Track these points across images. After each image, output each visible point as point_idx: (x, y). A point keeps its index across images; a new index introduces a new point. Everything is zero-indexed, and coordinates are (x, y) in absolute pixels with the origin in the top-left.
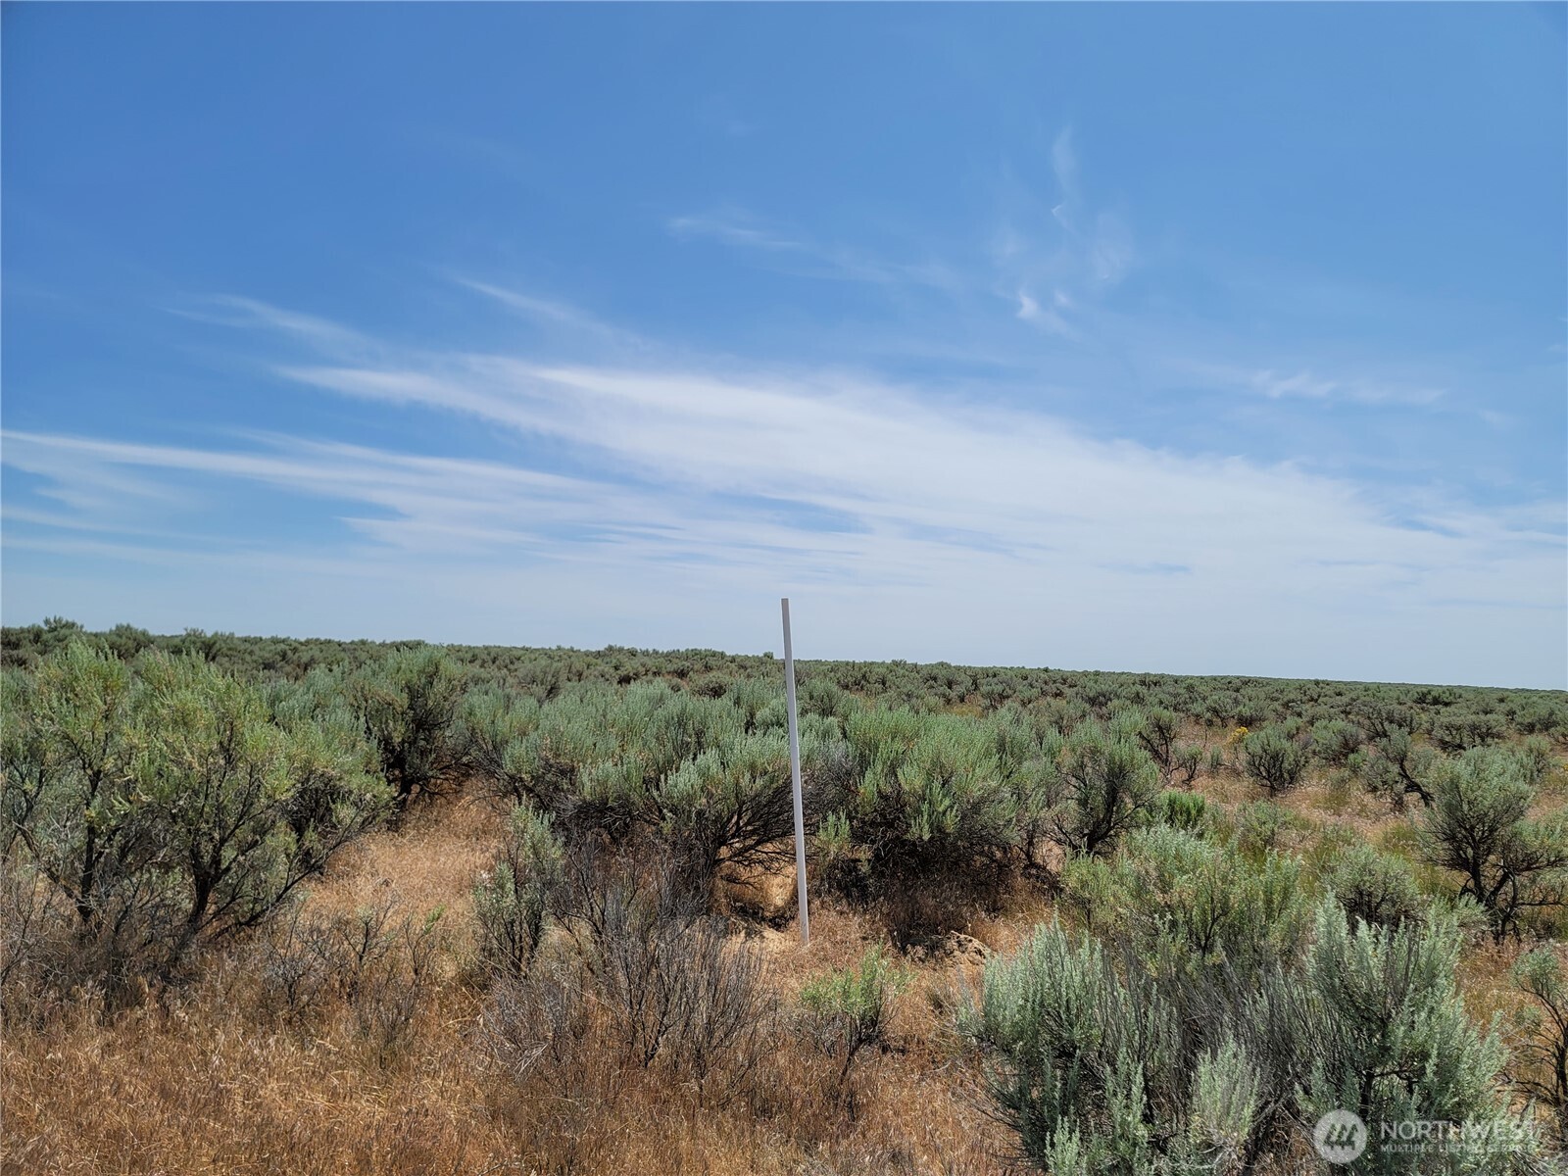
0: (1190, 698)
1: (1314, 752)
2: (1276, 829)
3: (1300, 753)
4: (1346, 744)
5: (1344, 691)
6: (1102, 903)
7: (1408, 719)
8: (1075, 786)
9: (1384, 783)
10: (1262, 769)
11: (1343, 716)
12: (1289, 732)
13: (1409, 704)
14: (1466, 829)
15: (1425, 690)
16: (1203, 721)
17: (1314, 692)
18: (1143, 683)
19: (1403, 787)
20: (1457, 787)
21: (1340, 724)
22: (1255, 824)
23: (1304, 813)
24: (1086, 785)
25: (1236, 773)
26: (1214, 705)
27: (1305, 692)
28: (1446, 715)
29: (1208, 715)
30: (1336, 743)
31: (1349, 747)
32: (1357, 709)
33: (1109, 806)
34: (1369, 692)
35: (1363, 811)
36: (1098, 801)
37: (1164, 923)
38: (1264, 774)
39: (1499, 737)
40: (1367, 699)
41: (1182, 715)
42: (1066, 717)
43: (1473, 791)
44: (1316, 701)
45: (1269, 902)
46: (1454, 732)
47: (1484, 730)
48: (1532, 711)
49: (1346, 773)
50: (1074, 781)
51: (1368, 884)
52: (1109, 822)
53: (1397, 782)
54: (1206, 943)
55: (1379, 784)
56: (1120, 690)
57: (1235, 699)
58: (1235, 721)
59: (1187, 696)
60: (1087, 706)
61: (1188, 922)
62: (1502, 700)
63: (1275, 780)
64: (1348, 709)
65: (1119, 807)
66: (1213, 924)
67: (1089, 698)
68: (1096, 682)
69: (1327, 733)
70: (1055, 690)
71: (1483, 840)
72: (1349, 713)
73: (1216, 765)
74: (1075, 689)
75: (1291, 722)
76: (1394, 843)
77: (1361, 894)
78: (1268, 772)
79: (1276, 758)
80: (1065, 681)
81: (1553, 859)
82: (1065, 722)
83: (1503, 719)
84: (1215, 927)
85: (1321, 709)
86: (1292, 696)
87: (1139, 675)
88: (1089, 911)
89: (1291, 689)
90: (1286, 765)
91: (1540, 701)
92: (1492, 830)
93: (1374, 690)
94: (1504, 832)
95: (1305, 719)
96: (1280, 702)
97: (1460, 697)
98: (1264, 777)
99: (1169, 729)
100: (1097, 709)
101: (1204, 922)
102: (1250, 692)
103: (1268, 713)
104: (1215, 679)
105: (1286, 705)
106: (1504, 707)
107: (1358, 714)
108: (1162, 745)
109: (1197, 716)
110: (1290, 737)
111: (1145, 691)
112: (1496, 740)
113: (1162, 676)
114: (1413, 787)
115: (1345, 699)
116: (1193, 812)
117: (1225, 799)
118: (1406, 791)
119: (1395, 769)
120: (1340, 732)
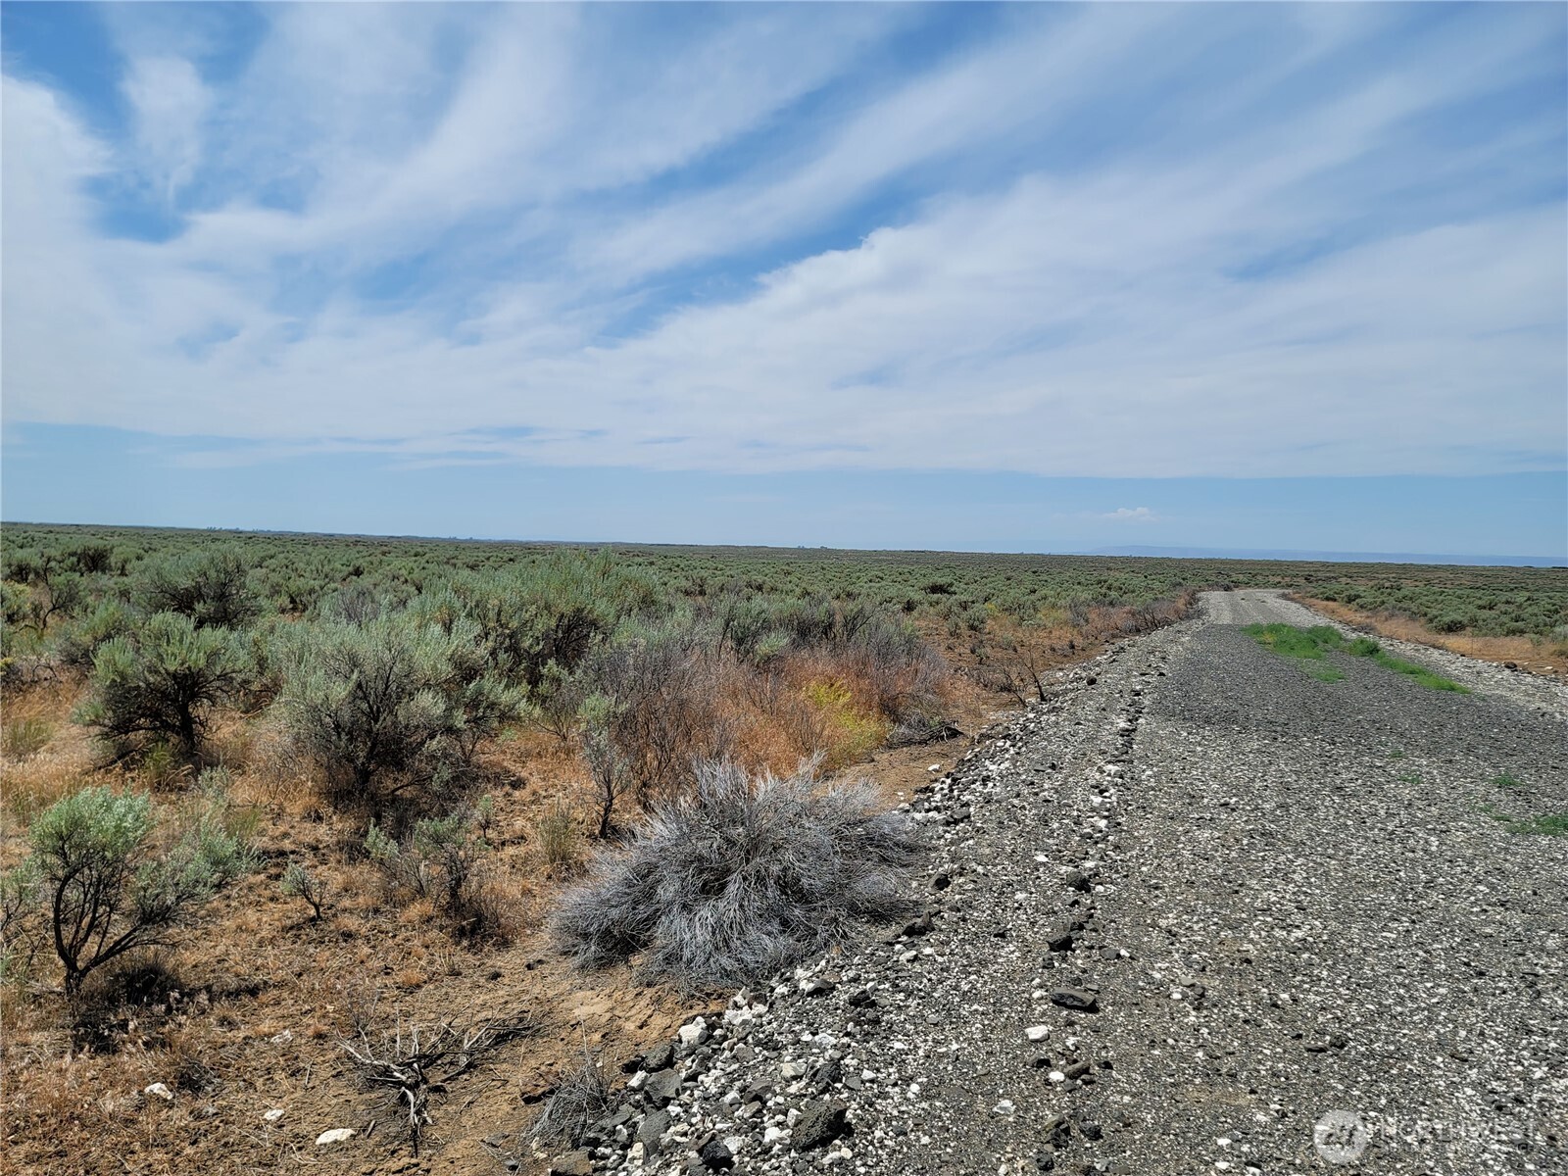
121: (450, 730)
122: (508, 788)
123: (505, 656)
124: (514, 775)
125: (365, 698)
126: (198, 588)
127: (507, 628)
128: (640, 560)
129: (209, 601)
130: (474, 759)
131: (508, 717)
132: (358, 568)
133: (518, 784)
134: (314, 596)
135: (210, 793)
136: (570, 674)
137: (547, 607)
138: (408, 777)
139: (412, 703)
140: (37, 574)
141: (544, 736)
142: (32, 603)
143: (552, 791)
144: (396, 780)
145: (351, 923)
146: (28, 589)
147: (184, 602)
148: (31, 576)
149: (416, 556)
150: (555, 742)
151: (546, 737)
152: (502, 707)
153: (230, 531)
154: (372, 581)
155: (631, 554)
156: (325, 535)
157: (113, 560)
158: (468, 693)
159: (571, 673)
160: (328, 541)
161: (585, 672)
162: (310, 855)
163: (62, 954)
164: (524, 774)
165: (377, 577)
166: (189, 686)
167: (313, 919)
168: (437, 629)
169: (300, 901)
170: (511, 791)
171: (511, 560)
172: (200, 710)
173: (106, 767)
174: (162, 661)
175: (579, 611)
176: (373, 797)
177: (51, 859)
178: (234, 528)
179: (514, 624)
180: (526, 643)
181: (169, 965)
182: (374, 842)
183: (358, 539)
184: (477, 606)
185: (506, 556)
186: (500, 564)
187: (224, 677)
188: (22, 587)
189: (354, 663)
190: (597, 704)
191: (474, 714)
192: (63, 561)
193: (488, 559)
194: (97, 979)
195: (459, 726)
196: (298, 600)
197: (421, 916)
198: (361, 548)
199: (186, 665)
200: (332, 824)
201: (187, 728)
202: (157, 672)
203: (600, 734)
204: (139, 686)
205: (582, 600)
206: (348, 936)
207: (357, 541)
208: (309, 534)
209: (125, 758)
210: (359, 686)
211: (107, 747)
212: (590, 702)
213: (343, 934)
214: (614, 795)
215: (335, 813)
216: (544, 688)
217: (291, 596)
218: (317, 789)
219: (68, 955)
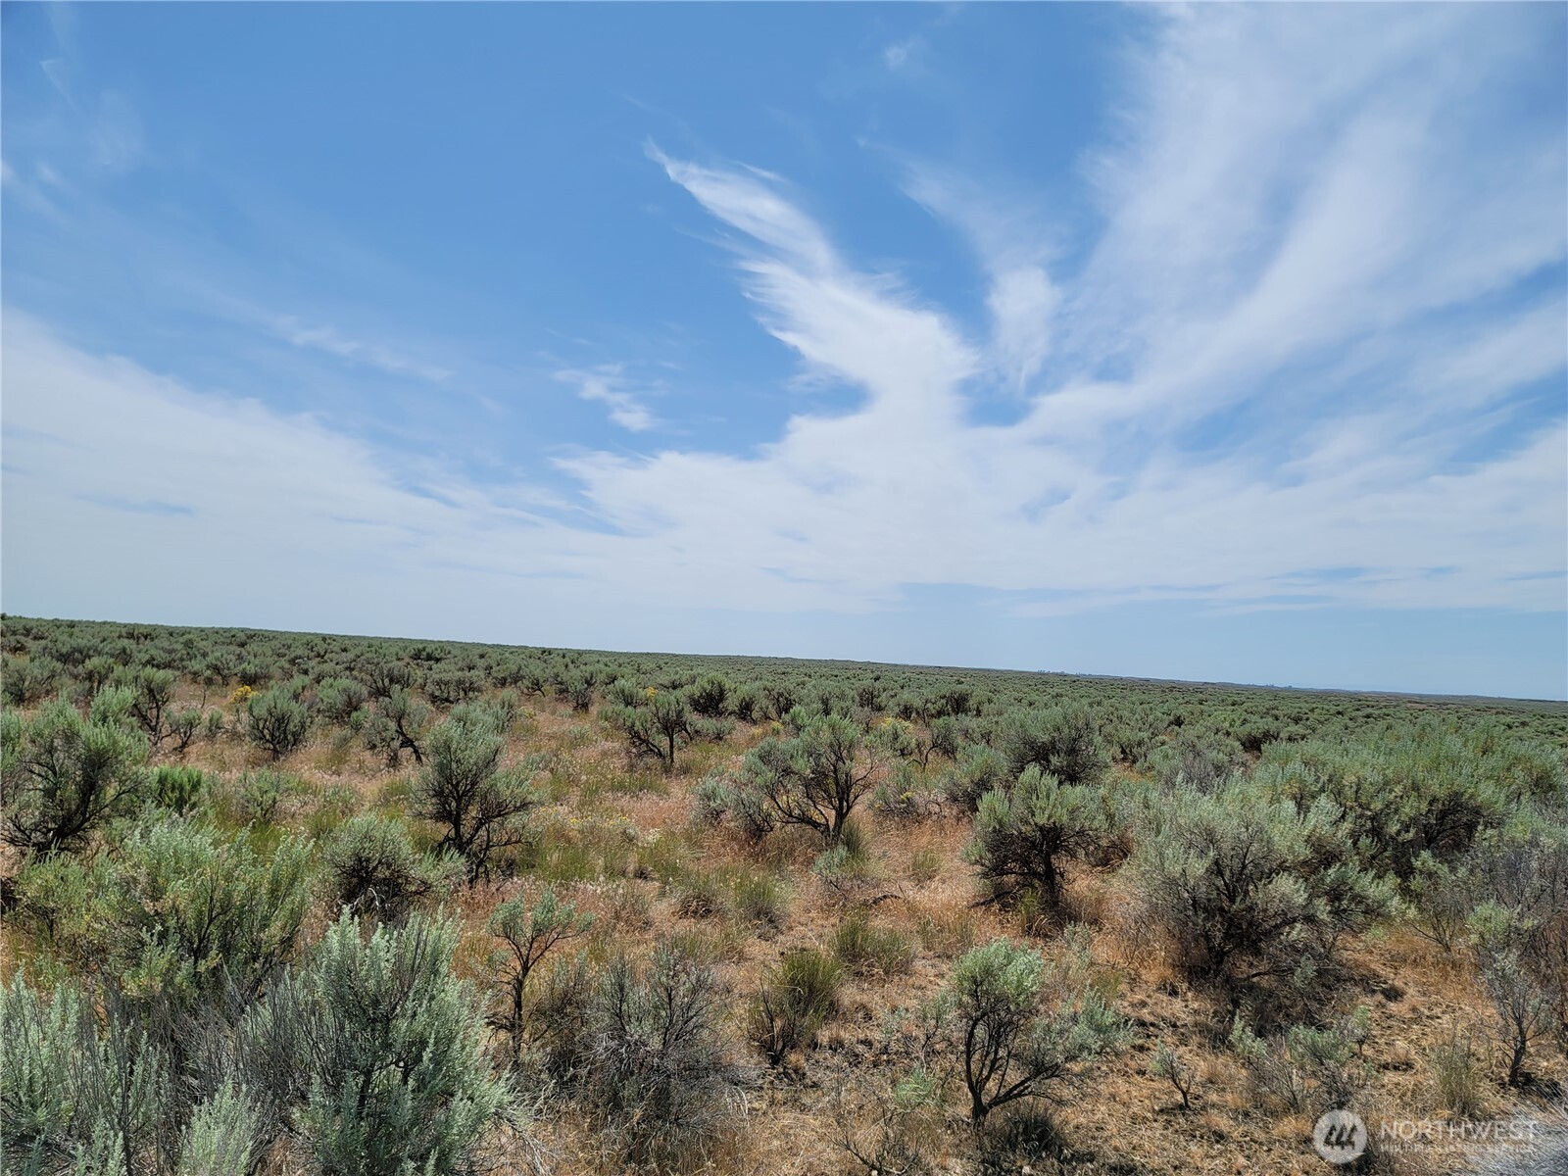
0: (188, 654)
1: (319, 711)
2: (278, 798)
3: (306, 715)
4: (349, 703)
5: (349, 647)
6: (70, 911)
7: (406, 676)
8: (39, 775)
9: (383, 740)
10: (266, 731)
11: (348, 673)
12: (295, 692)
13: (407, 660)
14: (452, 784)
15: (421, 647)
16: (201, 679)
17: (321, 648)
18: (130, 636)
19: (398, 744)
20: (449, 748)
21: (345, 682)
22: (257, 794)
23: (306, 775)
24: (55, 773)
25: (235, 736)
26: (214, 662)
27: (312, 648)
28: (439, 672)
29: (208, 673)
30: (340, 701)
31: (352, 705)
32: (360, 665)
33: (84, 795)
34: (373, 649)
35: (361, 769)
36: (71, 791)
37: (152, 935)
38: (268, 737)
39: (478, 691)
40: (369, 655)
41: (177, 673)
42: (29, 678)
43: (462, 751)
44: (323, 657)
45: (273, 892)
46: (443, 687)
47: (467, 685)
48: (505, 667)
49: (347, 731)
50: (36, 768)
51: (367, 851)
52: (84, 814)
53: (393, 739)
54: (199, 946)
55: (377, 741)
56: (101, 645)
57: (239, 655)
58: (238, 679)
59: (184, 652)
60: (59, 665)
61: (181, 929)
62: (482, 656)
63: (278, 743)
64: (352, 666)
65: (97, 797)
66: (208, 926)
67: (62, 655)
68: (71, 635)
69: (330, 693)
70: (13, 644)
71: (465, 793)
72: (353, 669)
73: (215, 727)
74: (43, 643)
75: (299, 681)
76: (388, 799)
77: (360, 860)
78: (272, 735)
79: (282, 721)
80: (27, 632)
81: (518, 805)
82: (27, 683)
83: (482, 674)
84: (212, 927)
85: (328, 667)
86: (299, 652)
87: (125, 626)
88: (52, 921)
89: (297, 644)
90: (291, 727)
91: (510, 656)
92: (473, 784)
93: (375, 645)
94: (483, 785)
95: (311, 677)
96: (287, 658)
97: (449, 653)
98: (268, 741)
99: (162, 690)
100: (71, 667)
101: (199, 923)
102: (256, 648)
103: (275, 671)
104: (217, 632)
105: (293, 662)
106: (481, 663)
107: (361, 670)
108: (151, 708)
109: (195, 673)
110: (296, 697)
111: (134, 647)
112: (476, 693)
113: (155, 628)
114: (407, 742)
115: (350, 656)
116: (188, 788)
117: (224, 766)
118: (401, 747)
119: (393, 725)
120: (345, 690)
121: (1310, 919)
122: (1380, 997)
123: (1368, 841)
124: (1386, 983)
125: (1220, 873)
126: (1053, 743)
127: (1369, 809)
128: (1508, 720)
129: (1062, 755)
130: (1335, 955)
131: (1375, 912)
132: (1179, 717)
133: (1393, 994)
134: (1144, 748)
135: (1075, 947)
136: (1451, 871)
137: (1415, 787)
138: (1264, 966)
139: (1270, 886)
140: (918, 713)
141: (1420, 942)
142: (917, 740)
143: (1437, 1011)
144: (1251, 965)
145: (1223, 1123)
146: (911, 726)
147: (1041, 754)
148: (914, 715)
149: (1233, 705)
150: (1435, 948)
151: (1422, 941)
152: (1370, 901)
153: (1057, 674)
154: (1195, 733)
155: (1494, 711)
156: (1141, 680)
157: (972, 703)
158: (1328, 880)
159: (1453, 870)
160: (1145, 686)
161: (1472, 871)
162: (1168, 1031)
163: (972, 1088)
164: (1399, 983)
165: (1199, 729)
166: (1052, 839)
167: (1181, 1107)
168: (1290, 806)
169: (1168, 1084)
170: (1384, 1001)
171: (1339, 713)
172: (1061, 862)
173: (987, 903)
174: (1033, 815)
175: (1457, 795)
176: (1228, 980)
177: (966, 999)
178: (1059, 671)
179: (1377, 805)
180: (1393, 828)
181: (1057, 1120)
182: (1240, 1037)
183: (1174, 685)
184: (1330, 781)
185: (1333, 710)
186: (1327, 717)
187: (1081, 833)
188: (907, 723)
189: (1211, 838)
190: (1492, 915)
191: (1337, 904)
192: (935, 703)
193: (1312, 710)
194: (997, 1118)
195: (1322, 917)
196: (1128, 751)
197: (1297, 1135)
198: (1178, 695)
199: (1052, 821)
200: (1187, 1001)
201: (1050, 878)
202: (1027, 823)
203: (1506, 957)
204: (1013, 834)
205: (1460, 782)
206: (1220, 1137)
207: (1173, 688)
208: (1126, 679)
209: (999, 898)
210: (1216, 863)
211: (985, 884)
212: (1484, 909)
213: (1215, 1133)
214: (1528, 1037)
215: (1189, 989)
216: (1417, 883)
217: (1122, 747)
218: (1170, 961)
219: (976, 1088)
